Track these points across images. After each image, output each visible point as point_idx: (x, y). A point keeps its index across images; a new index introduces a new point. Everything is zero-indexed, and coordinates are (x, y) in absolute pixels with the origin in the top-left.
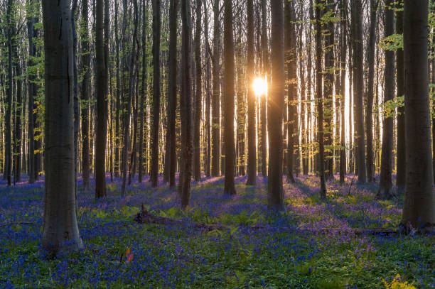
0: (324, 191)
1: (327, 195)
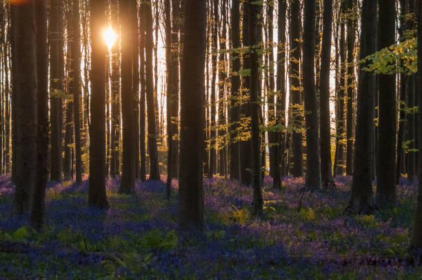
0: (258, 200)
1: (264, 208)
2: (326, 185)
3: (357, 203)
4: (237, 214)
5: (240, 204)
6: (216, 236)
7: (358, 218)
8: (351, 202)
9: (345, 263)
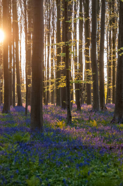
1: (72, 120)
2: (102, 109)
3: (117, 118)
4: (59, 123)
5: (61, 119)
6: (49, 134)
7: (117, 125)
8: (114, 118)
9: (111, 148)
